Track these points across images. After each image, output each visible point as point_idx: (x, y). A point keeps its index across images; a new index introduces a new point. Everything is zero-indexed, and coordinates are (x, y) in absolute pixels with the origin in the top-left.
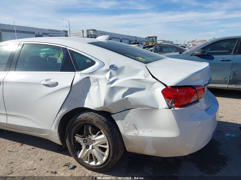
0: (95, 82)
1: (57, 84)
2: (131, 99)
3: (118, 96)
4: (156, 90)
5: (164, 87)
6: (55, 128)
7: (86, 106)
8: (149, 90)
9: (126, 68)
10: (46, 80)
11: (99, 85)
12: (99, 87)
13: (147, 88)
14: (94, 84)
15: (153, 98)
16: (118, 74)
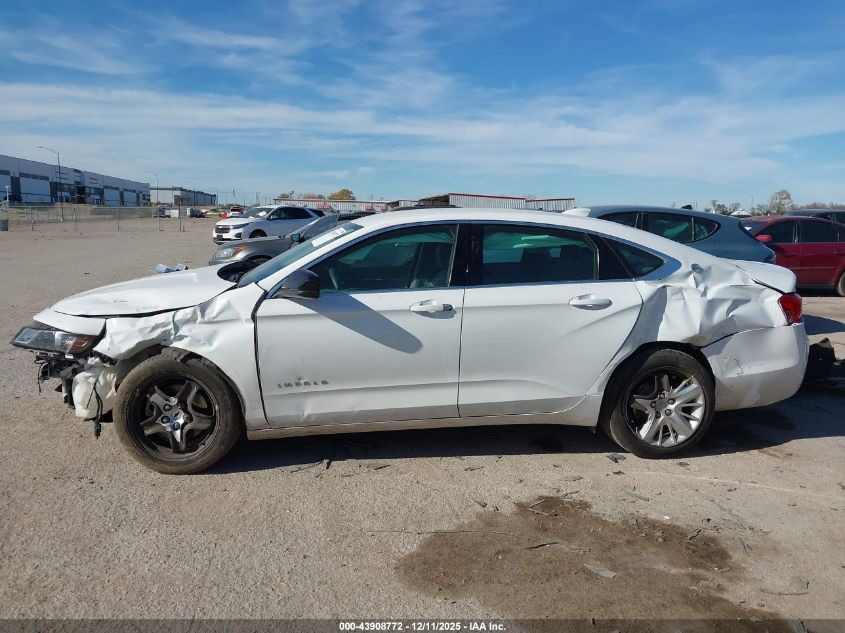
0: (676, 293)
1: (609, 304)
2: (738, 317)
3: (720, 314)
4: (766, 300)
5: (781, 295)
6: (599, 390)
7: (660, 338)
8: (756, 301)
9: (713, 269)
10: (580, 298)
11: (684, 299)
12: (685, 303)
13: (753, 299)
14: (676, 297)
15: (763, 312)
16: (704, 279)
